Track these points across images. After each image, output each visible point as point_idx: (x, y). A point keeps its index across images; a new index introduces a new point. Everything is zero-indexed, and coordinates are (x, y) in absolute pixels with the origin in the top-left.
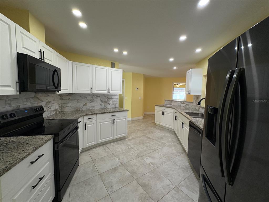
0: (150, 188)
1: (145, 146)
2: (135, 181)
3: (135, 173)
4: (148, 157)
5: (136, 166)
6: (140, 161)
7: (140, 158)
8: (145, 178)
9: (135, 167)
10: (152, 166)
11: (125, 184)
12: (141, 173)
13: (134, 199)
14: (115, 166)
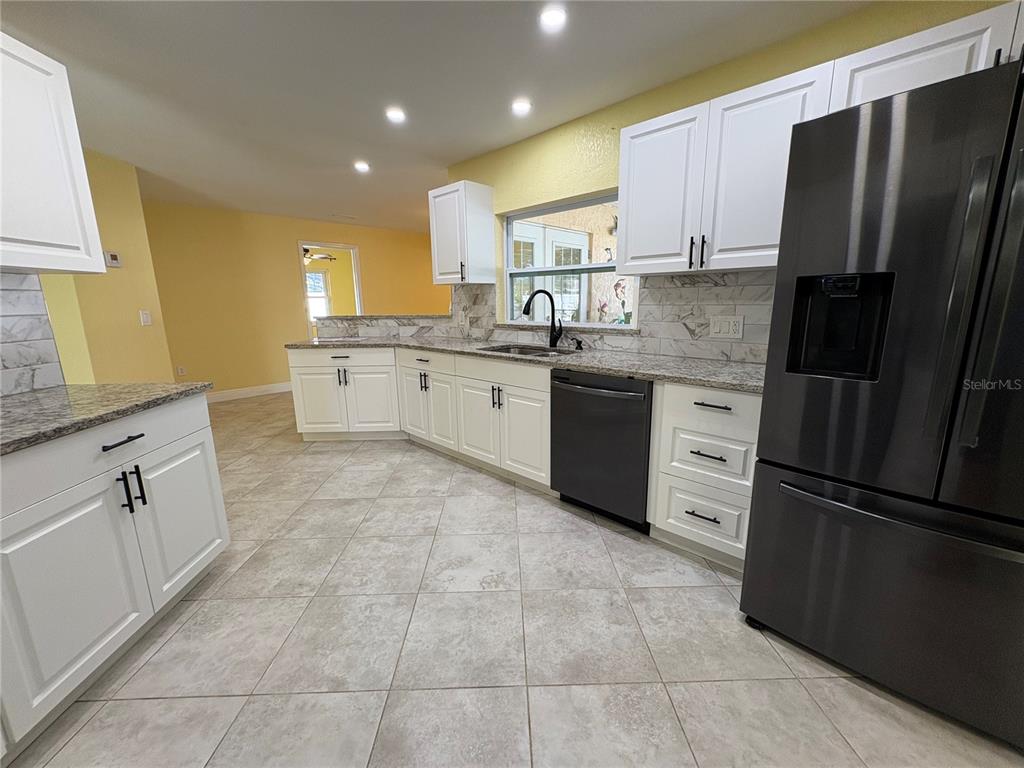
0: (598, 660)
1: (375, 541)
2: (534, 692)
3: (491, 664)
4: (448, 572)
5: (457, 640)
6: (440, 606)
7: (422, 599)
8: (540, 647)
9: (459, 643)
10: (501, 587)
11: (524, 747)
12: (508, 645)
13: (620, 747)
14: (366, 739)
